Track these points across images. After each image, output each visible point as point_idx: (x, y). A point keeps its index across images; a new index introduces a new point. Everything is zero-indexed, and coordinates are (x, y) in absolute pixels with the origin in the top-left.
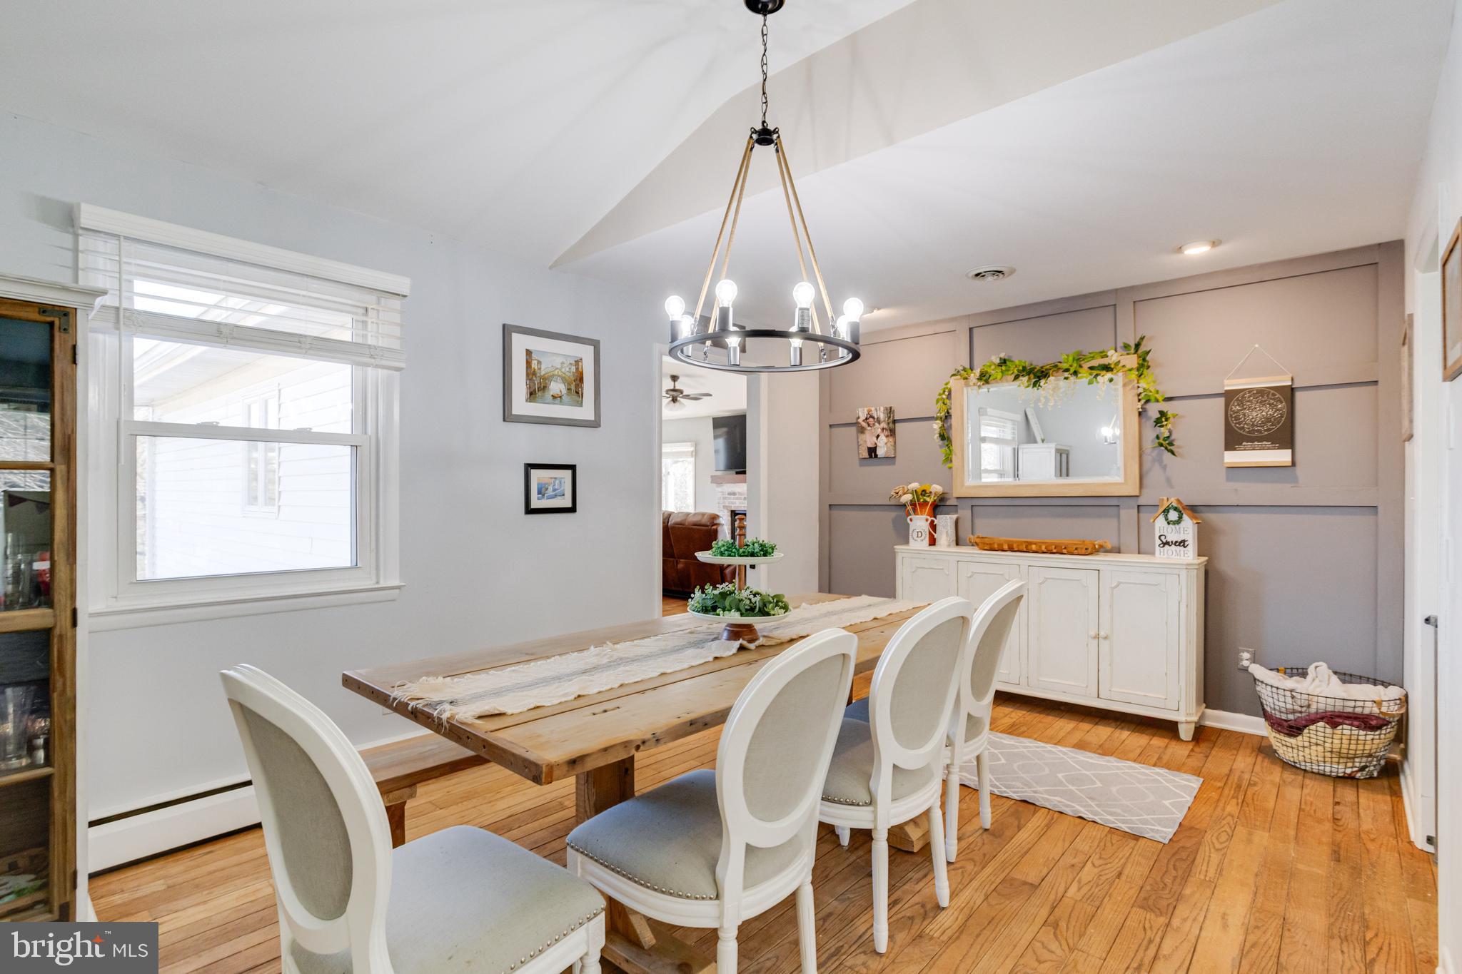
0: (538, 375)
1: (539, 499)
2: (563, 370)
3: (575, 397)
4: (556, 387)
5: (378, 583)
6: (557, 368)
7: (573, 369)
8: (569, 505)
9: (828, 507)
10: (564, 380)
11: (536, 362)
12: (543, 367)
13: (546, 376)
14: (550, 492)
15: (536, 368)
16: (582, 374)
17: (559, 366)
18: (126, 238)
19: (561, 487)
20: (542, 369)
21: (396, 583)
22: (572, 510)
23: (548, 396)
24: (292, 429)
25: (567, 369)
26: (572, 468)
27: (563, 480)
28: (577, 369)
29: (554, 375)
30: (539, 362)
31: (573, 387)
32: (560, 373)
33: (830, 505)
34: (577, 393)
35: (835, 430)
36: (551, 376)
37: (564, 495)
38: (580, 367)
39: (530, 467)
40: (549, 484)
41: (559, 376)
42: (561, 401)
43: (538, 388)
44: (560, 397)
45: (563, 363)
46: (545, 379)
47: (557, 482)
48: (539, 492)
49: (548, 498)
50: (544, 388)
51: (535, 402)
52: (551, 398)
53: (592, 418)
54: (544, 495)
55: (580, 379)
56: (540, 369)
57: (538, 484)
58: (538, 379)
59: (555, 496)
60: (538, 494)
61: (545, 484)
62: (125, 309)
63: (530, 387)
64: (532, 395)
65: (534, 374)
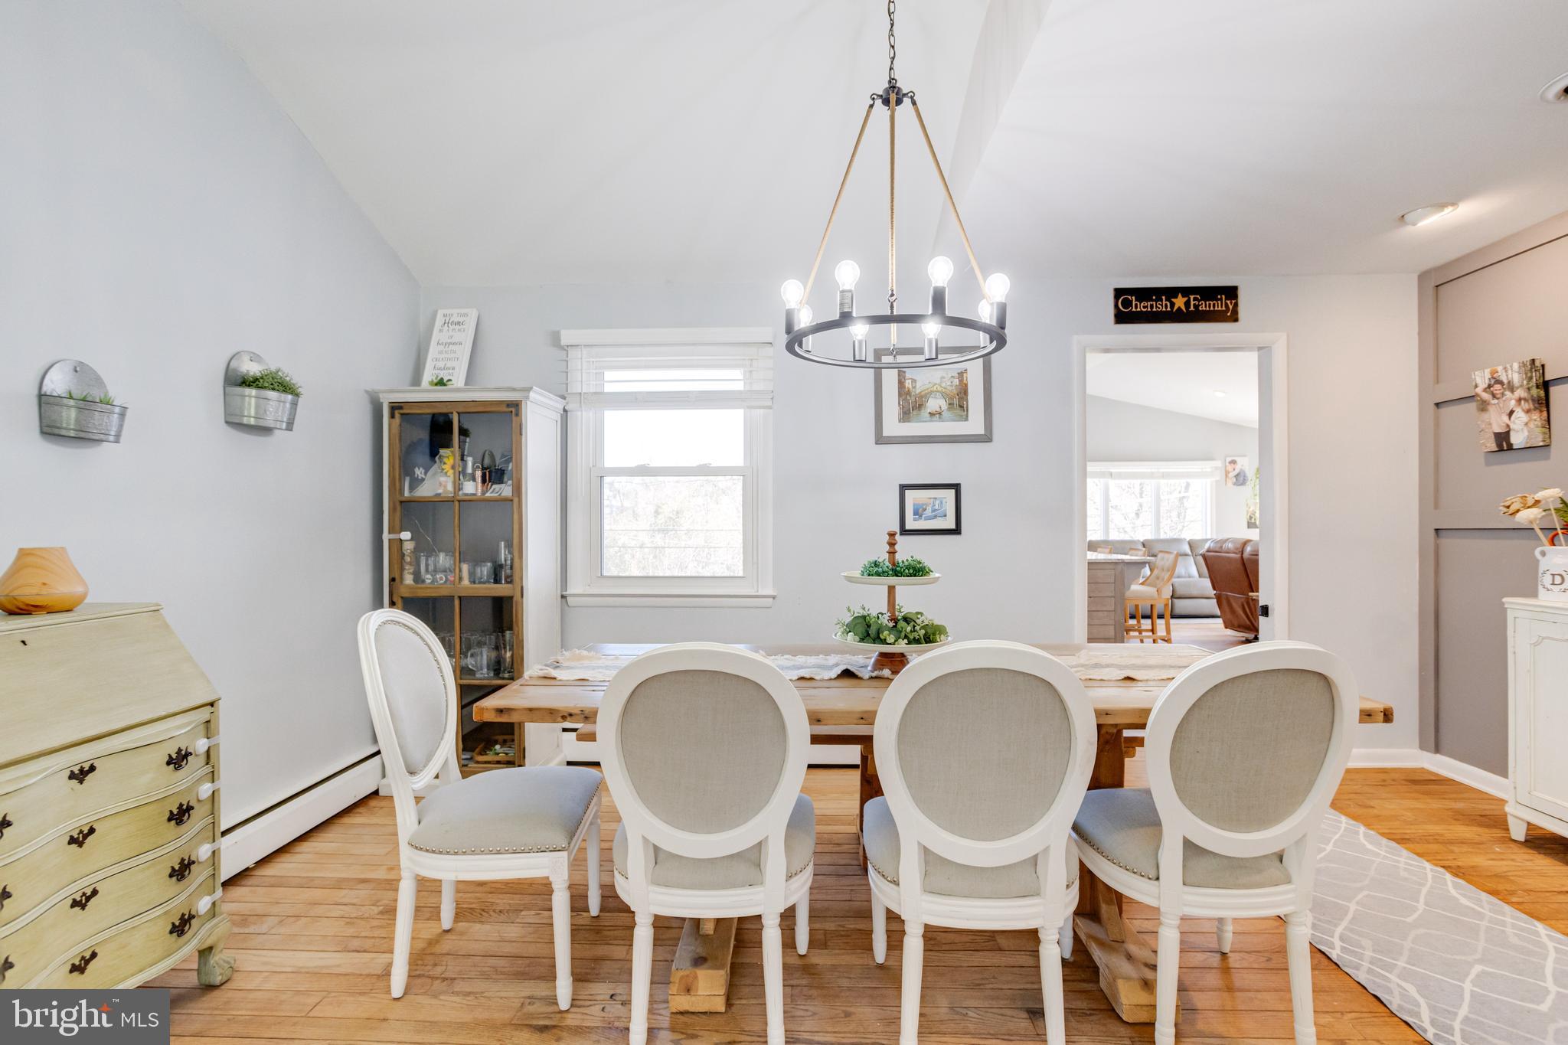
0: (913, 393)
1: (915, 520)
2: (944, 385)
3: (959, 411)
4: (935, 404)
5: (758, 591)
6: (936, 384)
7: (956, 382)
8: (953, 526)
9: (1433, 533)
10: (944, 395)
11: (910, 381)
12: (918, 385)
13: (923, 393)
14: (928, 512)
15: (910, 387)
16: (966, 385)
17: (938, 381)
18: (585, 346)
19: (942, 507)
20: (917, 387)
21: (771, 592)
22: (957, 531)
23: (925, 413)
24: (695, 465)
25: (949, 383)
26: (956, 487)
27: (944, 500)
28: (961, 381)
29: (931, 391)
30: (914, 381)
31: (956, 401)
32: (939, 389)
33: (1437, 530)
34: (961, 407)
35: (1445, 411)
36: (928, 393)
37: (945, 516)
38: (965, 379)
39: (903, 488)
40: (927, 505)
41: (938, 391)
42: (940, 418)
43: (913, 408)
44: (940, 413)
45: (943, 378)
46: (922, 397)
47: (937, 502)
48: (916, 513)
49: (925, 520)
50: (919, 406)
51: (909, 422)
52: (928, 415)
53: (982, 431)
54: (921, 516)
55: (963, 391)
56: (914, 387)
57: (914, 505)
58: (913, 398)
59: (935, 517)
60: (914, 515)
61: (923, 504)
62: (585, 393)
63: (903, 407)
64: (906, 415)
65: (909, 393)
